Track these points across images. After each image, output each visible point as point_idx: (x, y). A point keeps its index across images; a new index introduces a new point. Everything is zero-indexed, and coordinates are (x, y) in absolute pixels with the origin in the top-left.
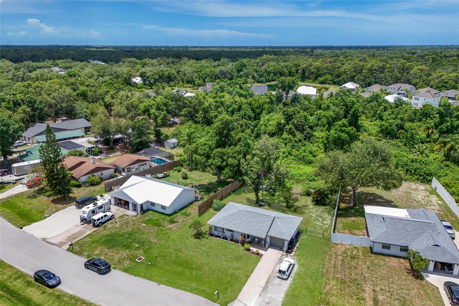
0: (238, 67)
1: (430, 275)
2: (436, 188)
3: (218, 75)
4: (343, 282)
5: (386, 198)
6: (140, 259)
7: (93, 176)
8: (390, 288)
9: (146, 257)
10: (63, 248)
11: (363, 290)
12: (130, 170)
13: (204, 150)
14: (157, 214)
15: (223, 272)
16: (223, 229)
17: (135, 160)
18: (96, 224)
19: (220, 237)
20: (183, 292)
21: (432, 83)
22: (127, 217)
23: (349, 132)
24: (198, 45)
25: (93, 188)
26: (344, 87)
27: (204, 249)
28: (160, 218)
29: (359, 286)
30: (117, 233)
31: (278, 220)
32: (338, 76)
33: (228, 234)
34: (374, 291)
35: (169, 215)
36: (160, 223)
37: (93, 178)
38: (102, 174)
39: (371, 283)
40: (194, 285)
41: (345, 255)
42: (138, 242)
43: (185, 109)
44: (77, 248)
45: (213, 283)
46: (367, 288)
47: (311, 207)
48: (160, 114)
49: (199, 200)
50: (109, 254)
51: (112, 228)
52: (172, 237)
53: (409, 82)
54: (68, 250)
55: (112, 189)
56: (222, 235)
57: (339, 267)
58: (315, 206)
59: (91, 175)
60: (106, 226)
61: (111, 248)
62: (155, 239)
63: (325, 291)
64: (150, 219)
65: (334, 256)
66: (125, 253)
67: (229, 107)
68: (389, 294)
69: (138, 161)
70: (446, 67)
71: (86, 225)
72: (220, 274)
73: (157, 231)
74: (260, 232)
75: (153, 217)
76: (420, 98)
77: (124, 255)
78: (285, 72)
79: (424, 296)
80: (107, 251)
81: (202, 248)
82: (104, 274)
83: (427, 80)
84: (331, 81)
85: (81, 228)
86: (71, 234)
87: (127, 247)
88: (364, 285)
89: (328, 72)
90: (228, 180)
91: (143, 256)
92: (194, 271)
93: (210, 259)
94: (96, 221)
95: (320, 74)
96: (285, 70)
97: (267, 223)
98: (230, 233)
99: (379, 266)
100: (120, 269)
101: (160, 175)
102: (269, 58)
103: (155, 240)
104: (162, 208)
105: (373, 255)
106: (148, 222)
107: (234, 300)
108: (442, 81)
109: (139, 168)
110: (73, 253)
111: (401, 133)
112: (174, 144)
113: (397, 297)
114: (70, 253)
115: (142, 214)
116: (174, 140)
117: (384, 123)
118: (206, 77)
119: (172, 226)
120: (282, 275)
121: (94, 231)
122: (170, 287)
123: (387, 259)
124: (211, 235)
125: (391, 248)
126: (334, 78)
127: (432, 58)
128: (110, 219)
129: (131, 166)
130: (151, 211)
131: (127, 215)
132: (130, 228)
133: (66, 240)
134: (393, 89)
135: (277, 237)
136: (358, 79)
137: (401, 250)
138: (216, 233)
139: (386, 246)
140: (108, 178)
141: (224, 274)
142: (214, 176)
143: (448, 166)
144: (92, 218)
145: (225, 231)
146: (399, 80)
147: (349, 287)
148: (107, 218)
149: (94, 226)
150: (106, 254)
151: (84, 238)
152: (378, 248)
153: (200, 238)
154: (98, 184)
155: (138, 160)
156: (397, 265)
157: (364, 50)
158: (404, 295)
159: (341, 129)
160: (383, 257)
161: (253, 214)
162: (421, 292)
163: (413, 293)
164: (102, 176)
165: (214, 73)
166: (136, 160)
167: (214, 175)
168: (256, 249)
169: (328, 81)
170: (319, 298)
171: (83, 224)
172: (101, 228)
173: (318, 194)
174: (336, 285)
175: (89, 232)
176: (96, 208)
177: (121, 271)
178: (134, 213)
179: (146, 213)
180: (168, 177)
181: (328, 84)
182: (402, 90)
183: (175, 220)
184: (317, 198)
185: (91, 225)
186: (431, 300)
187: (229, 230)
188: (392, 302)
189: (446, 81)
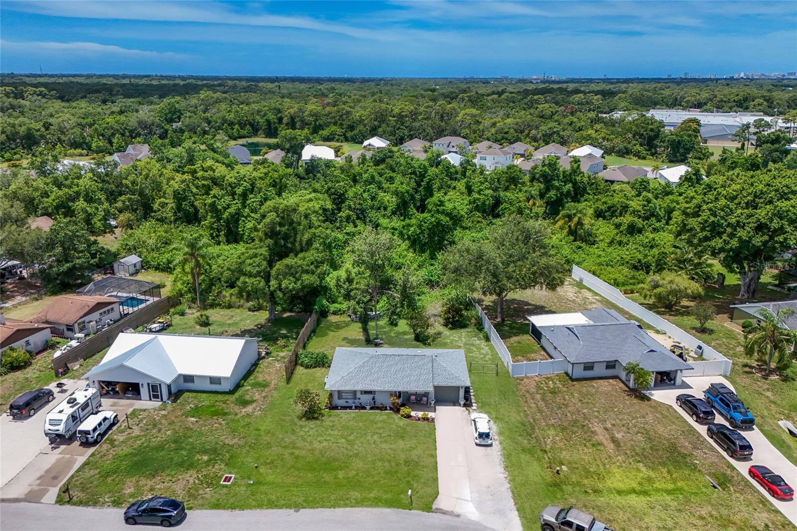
0: (166, 115)
1: (653, 392)
2: (581, 280)
3: (135, 129)
4: (564, 429)
5: (533, 303)
6: (227, 479)
7: (12, 349)
8: (621, 420)
9: (236, 474)
10: (42, 501)
11: (592, 432)
12: (84, 326)
13: (258, 266)
14: (204, 395)
15: (389, 461)
16: (355, 392)
17: (92, 305)
18: (91, 440)
19: (350, 408)
20: (348, 509)
21: (487, 134)
22: (146, 414)
23: (451, 214)
24: (39, 73)
25: (19, 374)
26: (369, 145)
27: (336, 433)
28: (216, 401)
29: (585, 428)
30: (147, 447)
31: (437, 358)
32: (352, 128)
33: (365, 399)
34: (606, 429)
35: (231, 392)
36: (222, 410)
37: (15, 355)
38: (28, 343)
39: (597, 420)
40: (355, 494)
41: (542, 391)
42: (205, 452)
43: (123, 198)
44: (76, 494)
45: (382, 482)
46: (596, 428)
47: (448, 333)
48: (97, 209)
49: (264, 358)
50: (158, 487)
51: (128, 439)
52: (263, 428)
53: (455, 133)
54: (60, 501)
55: (68, 369)
56: (354, 403)
57: (545, 409)
58: (453, 331)
59: (7, 347)
60: (112, 442)
61: (154, 476)
62: (234, 438)
63: (548, 447)
64: (196, 406)
65: (527, 395)
66: (191, 477)
67: (235, 187)
68: (624, 429)
69: (99, 306)
70: (493, 110)
71: (63, 447)
72: (387, 464)
73: (227, 424)
74: (422, 384)
75: (200, 402)
76: (488, 157)
77: (191, 481)
78: (258, 122)
79: (664, 420)
80: (150, 483)
81: (332, 432)
82: (178, 523)
83: (479, 129)
84: (341, 135)
85: (56, 455)
86: (42, 472)
87: (187, 465)
88: (590, 425)
89: (333, 121)
90: (285, 315)
91: (230, 473)
92: (340, 472)
93: (356, 447)
94: (91, 432)
95: (320, 125)
96: (258, 117)
97: (426, 367)
98: (371, 396)
99: (592, 395)
100: (202, 507)
101: (155, 326)
102: (213, 98)
103: (236, 440)
104: (211, 383)
105: (575, 383)
106: (197, 411)
107: (436, 497)
108: (500, 131)
109: (100, 320)
110: (75, 504)
111: (505, 209)
112: (135, 265)
113: (636, 430)
114: (68, 507)
115: (174, 401)
116: (133, 259)
117: (476, 196)
118: (113, 135)
119: (249, 409)
120: (484, 439)
121: (93, 455)
122: (319, 509)
123: (594, 383)
124: (333, 408)
125: (595, 368)
126: (346, 131)
127: (468, 96)
128: (113, 424)
129: (87, 319)
130: (188, 393)
131: (145, 410)
132: (167, 431)
133: (38, 485)
134: (441, 145)
135: (450, 384)
136: (384, 132)
137: (608, 367)
138: (342, 403)
139: (589, 367)
140: (41, 349)
141: (393, 464)
142: (255, 313)
143: (580, 247)
144: (79, 428)
145: (359, 395)
146: (443, 131)
147: (574, 433)
148: (107, 423)
149: (86, 444)
150: (152, 489)
151: (77, 471)
152: (579, 372)
153: (317, 418)
154: (27, 364)
155: (98, 304)
156: (610, 388)
157: (357, 84)
158: (642, 425)
159: (438, 210)
160: (588, 382)
161: (397, 358)
162: (657, 415)
163: (650, 418)
164: (29, 348)
165: (127, 125)
166: (94, 304)
167: (253, 311)
168: (422, 413)
169: (337, 137)
170: (547, 459)
171: (55, 448)
172: (104, 446)
173: (453, 311)
174: (557, 435)
175: (80, 460)
176: (78, 409)
177: (206, 509)
178: (157, 404)
179: (181, 399)
180: (171, 328)
181: (338, 141)
182: (453, 147)
183: (247, 398)
184: (454, 317)
185: (77, 443)
186: (673, 423)
187: (366, 392)
188: (634, 439)
189: (506, 130)
